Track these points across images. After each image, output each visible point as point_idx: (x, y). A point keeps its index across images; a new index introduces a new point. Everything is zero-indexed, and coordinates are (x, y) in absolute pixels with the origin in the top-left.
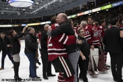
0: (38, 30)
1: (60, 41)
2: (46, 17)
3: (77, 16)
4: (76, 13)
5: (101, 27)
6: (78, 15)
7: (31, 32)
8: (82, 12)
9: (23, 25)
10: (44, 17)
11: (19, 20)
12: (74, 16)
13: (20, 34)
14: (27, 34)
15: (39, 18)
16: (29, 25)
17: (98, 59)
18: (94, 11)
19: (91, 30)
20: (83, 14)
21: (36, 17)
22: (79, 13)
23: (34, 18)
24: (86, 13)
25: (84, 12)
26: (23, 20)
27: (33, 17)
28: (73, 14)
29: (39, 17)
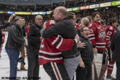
0: (28, 22)
1: (53, 43)
2: (40, 6)
3: (80, 10)
4: (78, 5)
5: (111, 28)
6: (82, 8)
7: (18, 23)
8: (87, 5)
9: (9, 12)
10: (37, 5)
11: (5, 6)
12: (75, 9)
13: (4, 24)
14: (12, 24)
15: (31, 6)
16: (16, 13)
17: (101, 68)
18: (102, 5)
19: (97, 29)
20: (87, 7)
21: (28, 4)
22: (82, 6)
23: (24, 6)
24: (92, 7)
25: (89, 5)
26: (10, 6)
27: (23, 4)
28: (76, 7)
29: (31, 4)
